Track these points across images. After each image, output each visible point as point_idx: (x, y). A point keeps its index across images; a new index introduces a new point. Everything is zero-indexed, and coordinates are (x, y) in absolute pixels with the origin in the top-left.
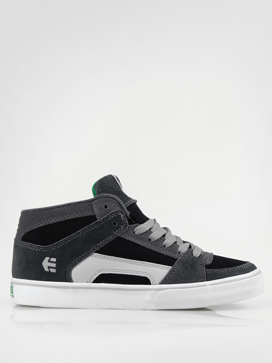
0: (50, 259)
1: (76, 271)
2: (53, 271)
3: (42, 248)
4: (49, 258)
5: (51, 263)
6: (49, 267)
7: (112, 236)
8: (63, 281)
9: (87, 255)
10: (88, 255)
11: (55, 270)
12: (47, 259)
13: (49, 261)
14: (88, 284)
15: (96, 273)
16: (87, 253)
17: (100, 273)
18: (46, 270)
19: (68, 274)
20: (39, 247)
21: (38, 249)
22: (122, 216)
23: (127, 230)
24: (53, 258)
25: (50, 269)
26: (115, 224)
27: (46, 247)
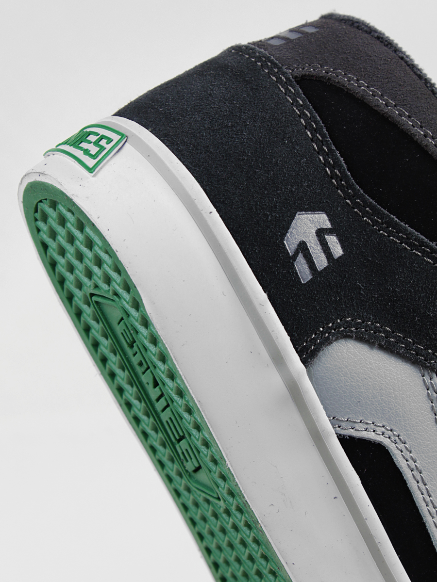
0: (328, 231)
2: (304, 273)
3: (344, 177)
4: (329, 226)
5: (319, 248)
6: (303, 247)
8: (290, 334)
9: (417, 352)
10: (419, 361)
11: (310, 277)
12: (322, 220)
13: (321, 233)
14: (329, 425)
15: (380, 430)
16: (425, 349)
17: (386, 442)
18: (291, 244)
19: (323, 333)
20: (337, 165)
21: (327, 164)
24: (340, 241)
25: (300, 256)
27: (354, 189)
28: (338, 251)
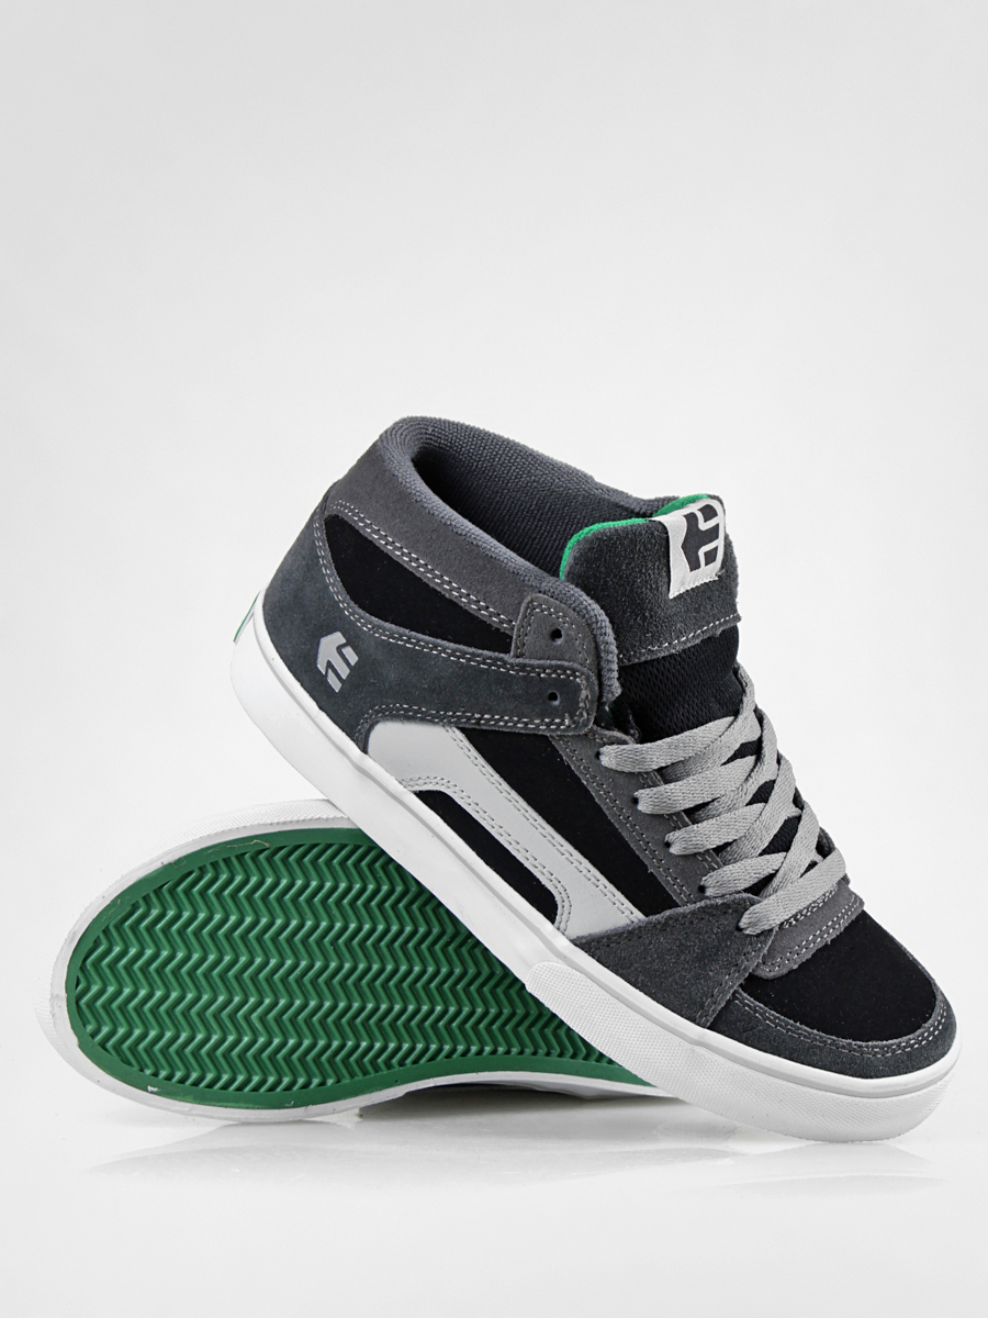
0: (344, 645)
1: (386, 733)
3: (345, 600)
4: (344, 641)
5: (341, 661)
6: (329, 665)
7: (526, 724)
9: (434, 717)
10: (437, 723)
11: (340, 686)
12: (337, 638)
13: (339, 649)
14: (401, 787)
15: (433, 781)
16: (438, 712)
17: (442, 789)
18: (321, 666)
20: (339, 591)
21: (334, 591)
22: (584, 693)
23: (579, 735)
24: (354, 650)
25: (330, 671)
26: (553, 697)
27: (352, 608)
28: (353, 658)
